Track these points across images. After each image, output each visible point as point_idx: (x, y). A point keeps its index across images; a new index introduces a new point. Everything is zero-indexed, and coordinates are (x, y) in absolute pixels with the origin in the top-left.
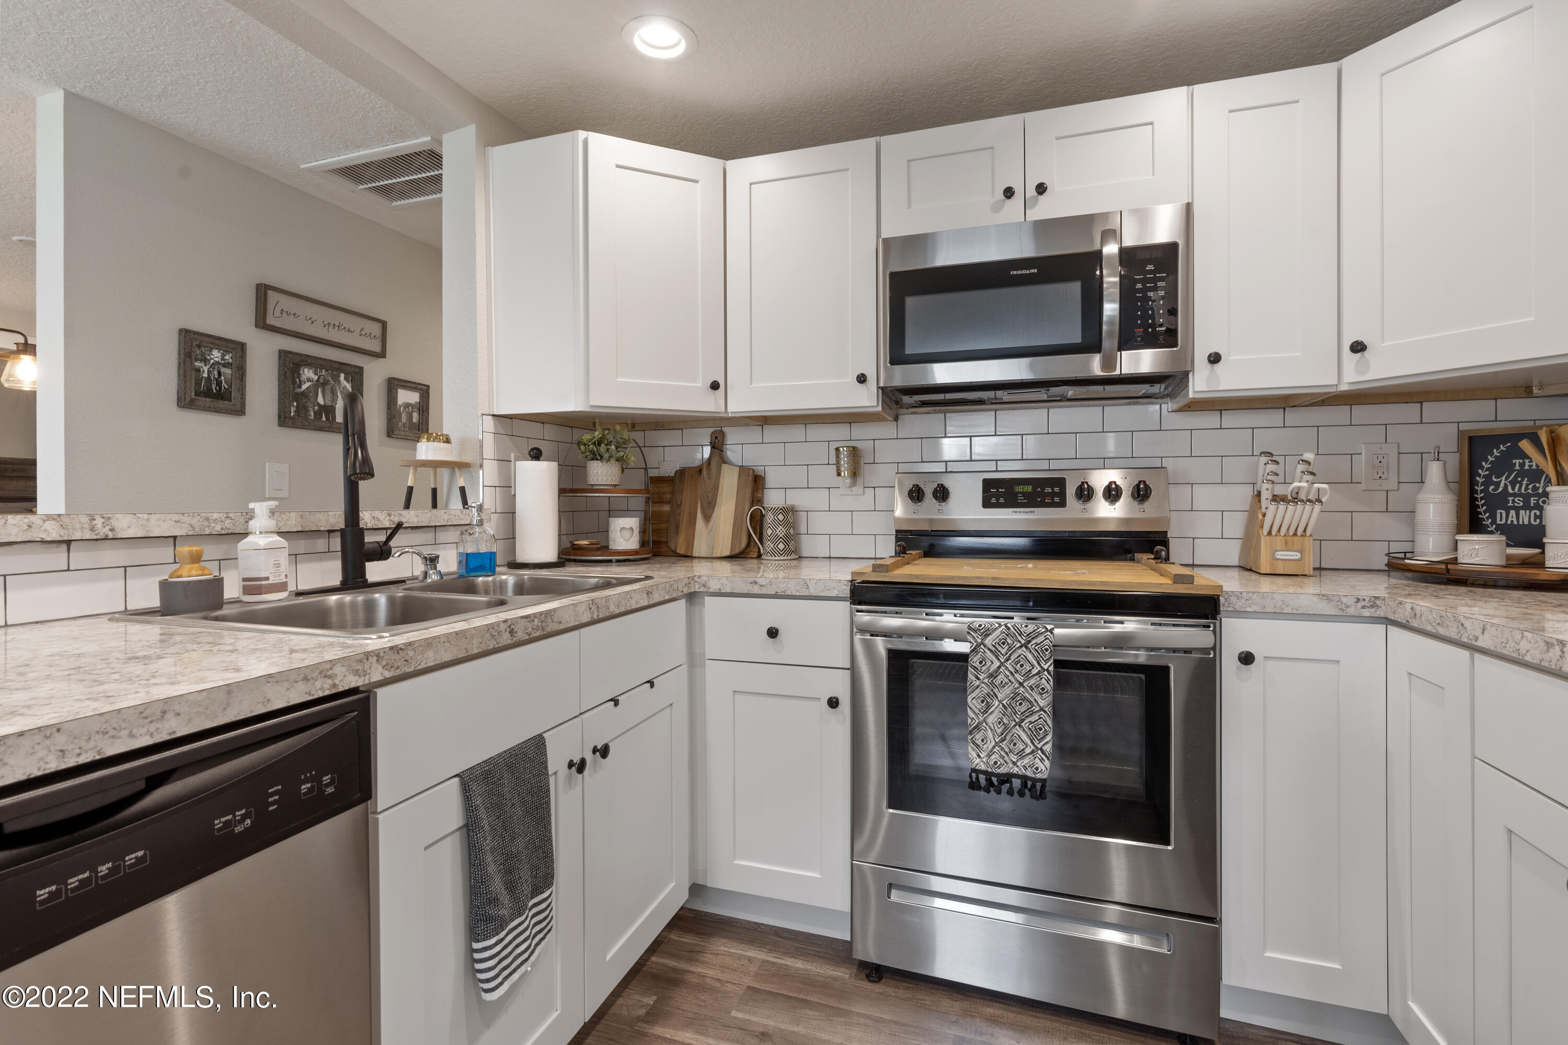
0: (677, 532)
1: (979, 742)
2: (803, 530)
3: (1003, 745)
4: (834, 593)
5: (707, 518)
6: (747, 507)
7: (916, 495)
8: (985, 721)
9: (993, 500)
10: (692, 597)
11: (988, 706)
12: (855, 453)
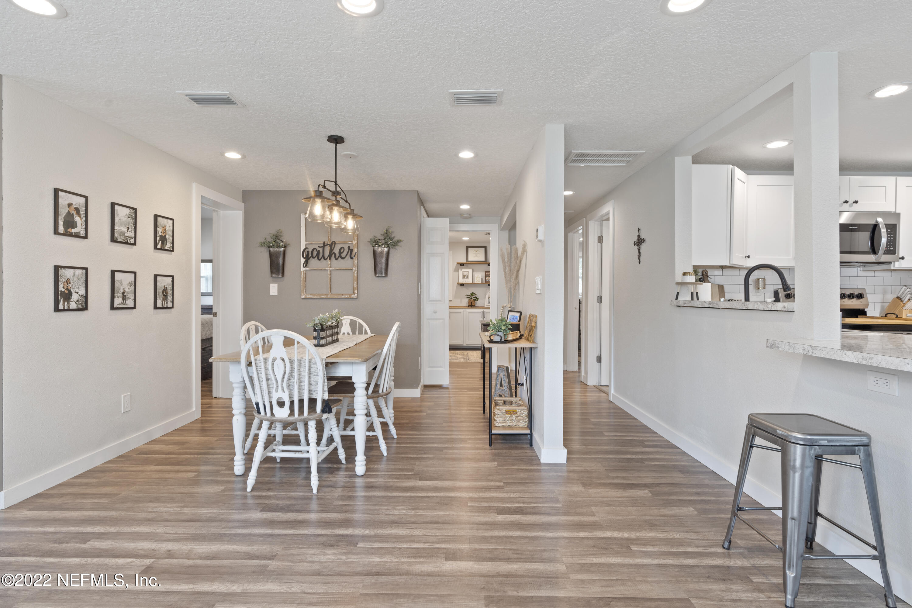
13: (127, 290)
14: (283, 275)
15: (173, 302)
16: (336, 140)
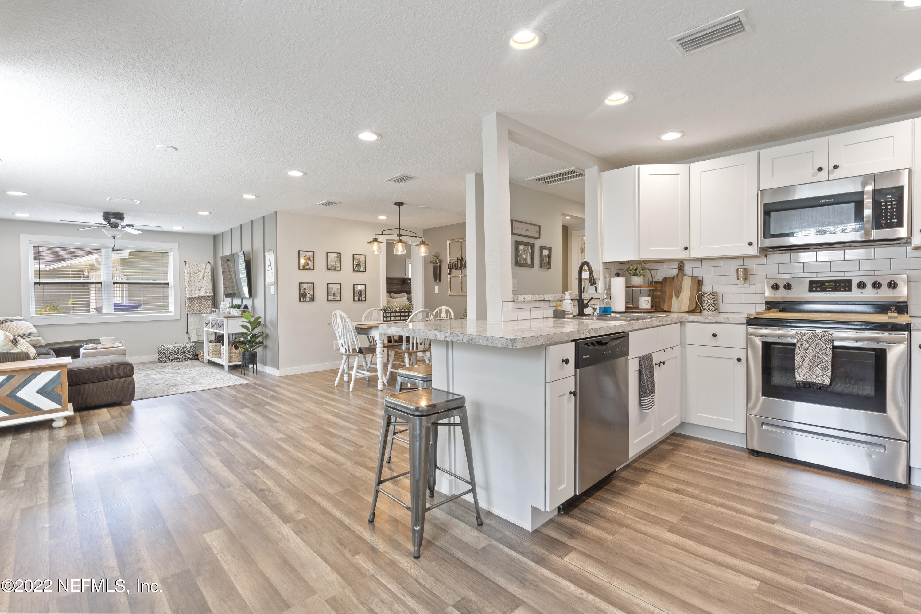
0: (664, 302)
1: (800, 372)
2: (720, 301)
3: (810, 372)
4: (740, 322)
5: (677, 297)
6: (695, 293)
7: (776, 287)
8: (802, 365)
9: (814, 289)
10: (681, 323)
11: (804, 360)
12: (746, 270)
13: (336, 292)
14: (440, 281)
15: (365, 297)
16: (400, 204)
